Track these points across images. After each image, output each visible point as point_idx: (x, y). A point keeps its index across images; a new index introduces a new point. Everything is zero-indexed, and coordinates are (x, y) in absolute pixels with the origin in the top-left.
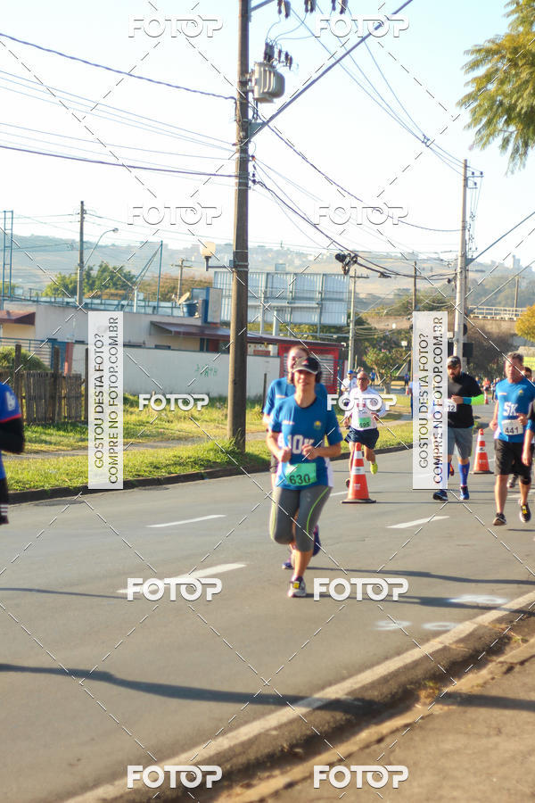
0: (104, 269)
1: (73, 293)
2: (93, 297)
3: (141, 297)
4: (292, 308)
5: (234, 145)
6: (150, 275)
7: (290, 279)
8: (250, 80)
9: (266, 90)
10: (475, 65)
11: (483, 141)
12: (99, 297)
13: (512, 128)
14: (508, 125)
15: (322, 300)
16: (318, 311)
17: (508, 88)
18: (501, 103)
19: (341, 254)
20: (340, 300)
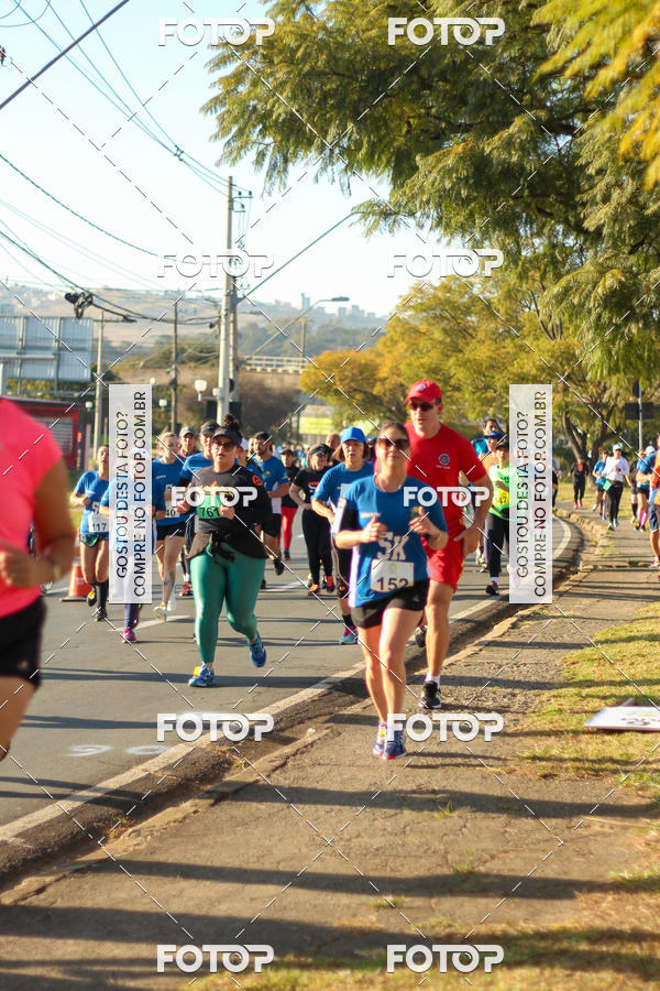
4: (24, 361)
7: (20, 324)
10: (222, 61)
11: (233, 155)
13: (269, 140)
14: (264, 137)
15: (59, 349)
16: (55, 363)
17: (260, 90)
18: (255, 108)
19: (73, 292)
20: (83, 350)
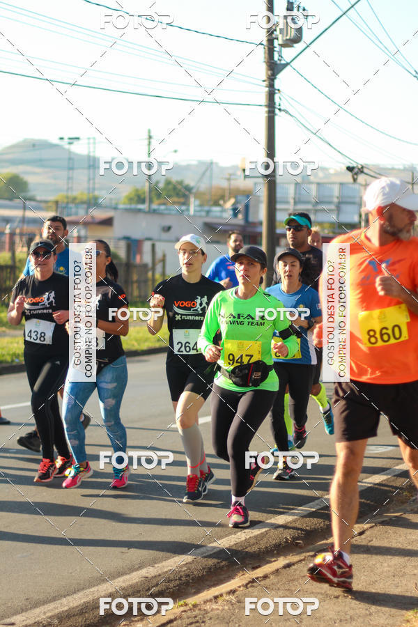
0: (168, 183)
1: (142, 201)
2: (160, 204)
3: (197, 202)
4: (316, 211)
5: (264, 81)
6: (203, 186)
7: (314, 188)
8: (275, 30)
9: (288, 38)
12: (164, 204)
15: (339, 203)
16: (336, 212)
19: (351, 166)
20: (353, 203)
